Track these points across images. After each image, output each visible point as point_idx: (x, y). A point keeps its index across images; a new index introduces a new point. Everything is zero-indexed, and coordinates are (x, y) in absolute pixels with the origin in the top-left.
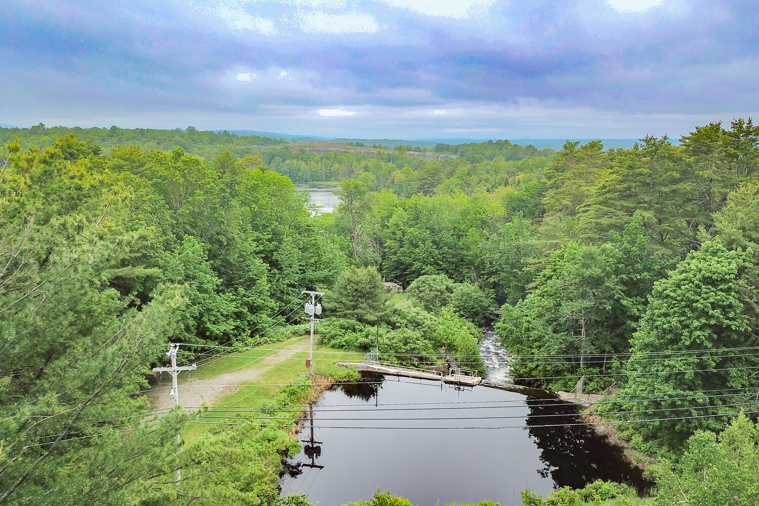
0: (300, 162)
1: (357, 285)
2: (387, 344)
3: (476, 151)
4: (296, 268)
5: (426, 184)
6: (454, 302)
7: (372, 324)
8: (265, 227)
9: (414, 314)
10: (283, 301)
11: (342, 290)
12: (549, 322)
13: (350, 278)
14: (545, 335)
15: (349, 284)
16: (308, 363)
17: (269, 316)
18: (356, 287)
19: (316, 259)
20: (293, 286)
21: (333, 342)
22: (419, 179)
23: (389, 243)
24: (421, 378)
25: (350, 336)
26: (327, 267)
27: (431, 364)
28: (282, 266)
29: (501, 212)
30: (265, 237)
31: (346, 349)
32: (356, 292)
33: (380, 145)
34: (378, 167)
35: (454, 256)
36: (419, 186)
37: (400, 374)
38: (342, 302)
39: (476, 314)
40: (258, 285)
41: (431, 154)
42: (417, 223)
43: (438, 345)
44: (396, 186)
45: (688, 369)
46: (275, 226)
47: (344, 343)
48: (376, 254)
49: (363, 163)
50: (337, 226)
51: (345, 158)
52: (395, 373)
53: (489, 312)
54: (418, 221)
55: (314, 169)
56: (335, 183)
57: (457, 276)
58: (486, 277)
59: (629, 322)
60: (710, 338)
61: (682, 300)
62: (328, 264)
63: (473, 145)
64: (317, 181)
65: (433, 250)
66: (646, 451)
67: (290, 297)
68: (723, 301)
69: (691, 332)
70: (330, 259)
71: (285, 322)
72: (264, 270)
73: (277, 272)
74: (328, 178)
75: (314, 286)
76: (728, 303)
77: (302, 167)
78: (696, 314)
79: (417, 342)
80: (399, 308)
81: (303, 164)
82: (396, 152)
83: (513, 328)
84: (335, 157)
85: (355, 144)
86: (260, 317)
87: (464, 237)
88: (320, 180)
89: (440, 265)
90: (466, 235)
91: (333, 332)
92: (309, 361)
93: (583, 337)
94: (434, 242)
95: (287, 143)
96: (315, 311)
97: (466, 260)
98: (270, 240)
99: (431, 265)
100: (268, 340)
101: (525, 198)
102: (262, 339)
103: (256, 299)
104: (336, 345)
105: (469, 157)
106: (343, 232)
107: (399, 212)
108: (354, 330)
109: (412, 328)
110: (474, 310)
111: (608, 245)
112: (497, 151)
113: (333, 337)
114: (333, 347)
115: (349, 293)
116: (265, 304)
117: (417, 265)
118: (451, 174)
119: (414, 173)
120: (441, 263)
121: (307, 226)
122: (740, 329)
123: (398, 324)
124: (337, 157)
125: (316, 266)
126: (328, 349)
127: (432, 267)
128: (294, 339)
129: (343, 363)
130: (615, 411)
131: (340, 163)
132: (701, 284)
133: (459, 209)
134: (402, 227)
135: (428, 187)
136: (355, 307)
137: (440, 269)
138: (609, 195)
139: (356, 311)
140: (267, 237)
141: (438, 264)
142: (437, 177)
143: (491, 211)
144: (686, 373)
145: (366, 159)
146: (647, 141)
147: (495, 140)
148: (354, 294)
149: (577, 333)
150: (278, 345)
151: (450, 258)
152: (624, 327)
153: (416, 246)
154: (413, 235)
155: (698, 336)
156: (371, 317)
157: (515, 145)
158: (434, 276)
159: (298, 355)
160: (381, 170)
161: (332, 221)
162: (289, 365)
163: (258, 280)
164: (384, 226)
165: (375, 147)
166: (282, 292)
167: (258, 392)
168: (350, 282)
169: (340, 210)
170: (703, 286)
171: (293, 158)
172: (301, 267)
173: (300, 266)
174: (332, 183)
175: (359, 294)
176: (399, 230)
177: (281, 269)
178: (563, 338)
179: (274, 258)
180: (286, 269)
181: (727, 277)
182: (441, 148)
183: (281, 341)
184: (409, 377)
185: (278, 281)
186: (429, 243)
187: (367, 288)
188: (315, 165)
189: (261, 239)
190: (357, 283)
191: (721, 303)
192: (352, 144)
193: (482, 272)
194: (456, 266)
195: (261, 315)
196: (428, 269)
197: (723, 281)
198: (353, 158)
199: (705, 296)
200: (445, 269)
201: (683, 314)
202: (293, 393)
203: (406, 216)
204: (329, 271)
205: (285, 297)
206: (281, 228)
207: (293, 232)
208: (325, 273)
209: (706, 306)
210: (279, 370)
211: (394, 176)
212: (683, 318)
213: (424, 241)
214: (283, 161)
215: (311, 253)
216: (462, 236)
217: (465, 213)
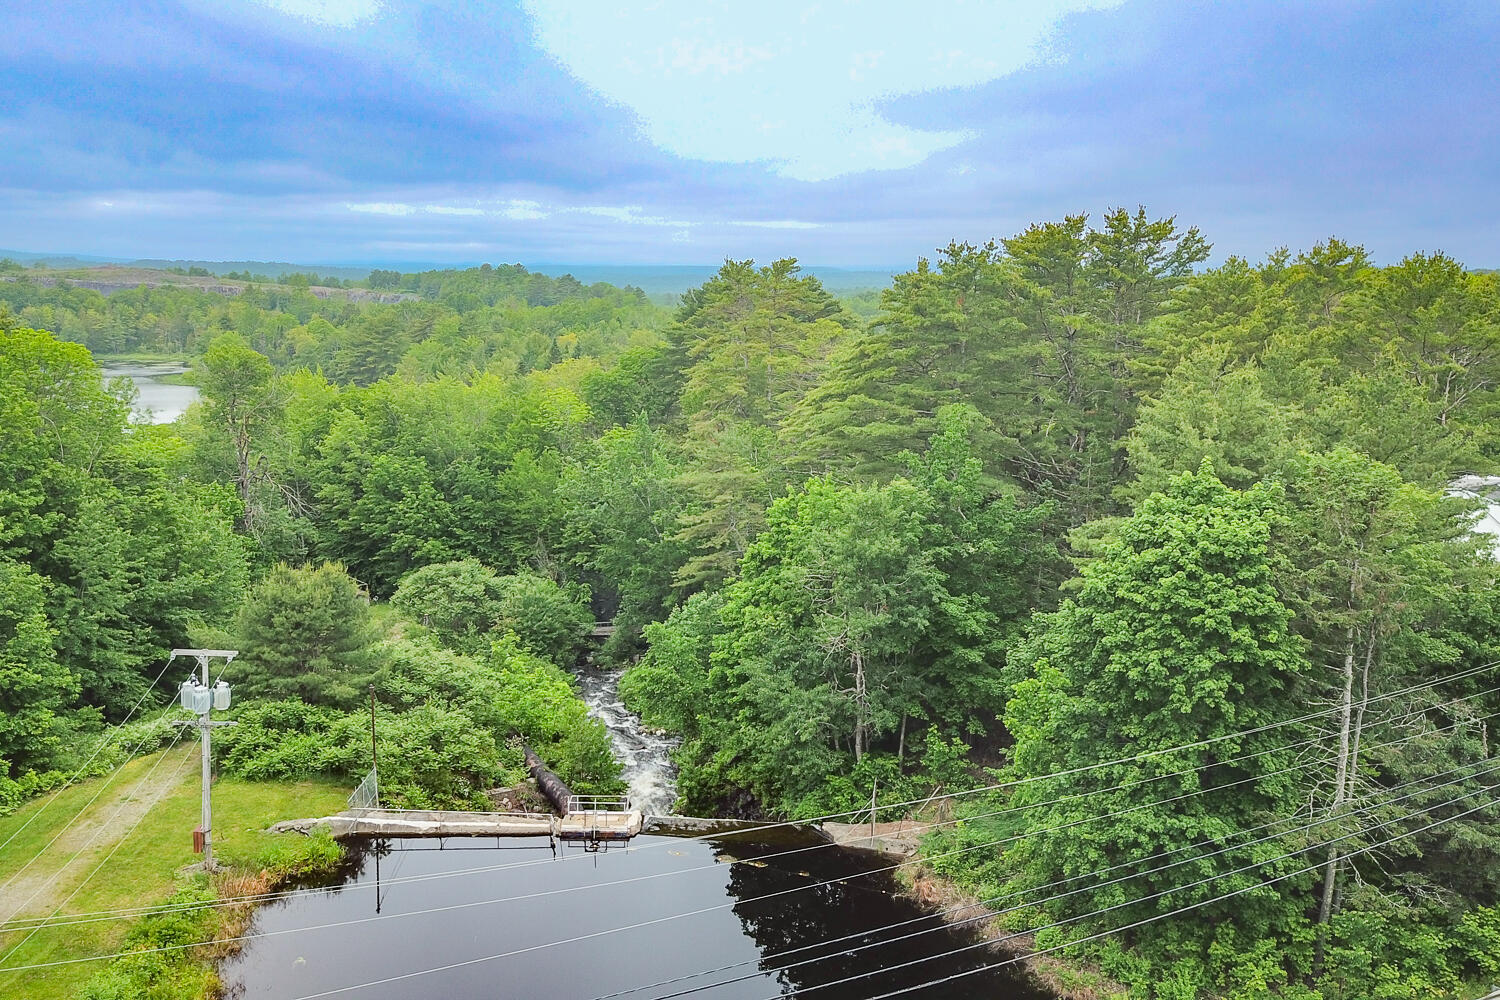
0: (60, 311)
1: (299, 612)
2: (393, 755)
3: (458, 286)
4: (119, 576)
5: (369, 354)
6: (508, 621)
7: (348, 706)
8: (23, 475)
9: (443, 669)
10: (90, 666)
11: (260, 628)
12: (781, 663)
13: (280, 594)
14: (781, 696)
15: (277, 612)
16: (199, 841)
17: (59, 712)
18: (299, 617)
19: (168, 547)
20: (114, 624)
21: (250, 765)
22: (353, 344)
23: (327, 490)
24: (498, 835)
25: (293, 746)
26: (196, 567)
27: (496, 785)
28: (83, 574)
29: (580, 412)
30: (26, 503)
31: (287, 778)
32: (297, 631)
33: (247, 273)
34: (252, 320)
35: (488, 514)
36: (354, 359)
37: (444, 831)
38: (258, 658)
39: (559, 643)
40: (23, 635)
41: (362, 291)
42: (393, 443)
43: (505, 733)
44: (299, 360)
45: (1184, 768)
46: (52, 471)
47: (282, 767)
48: (302, 520)
49: (215, 312)
50: (201, 459)
51: (169, 301)
52: (434, 831)
53: (583, 633)
54: (396, 440)
55: (96, 327)
56: (151, 357)
57: (496, 559)
58: (563, 556)
59: (960, 651)
60: (1232, 694)
61: (1162, 611)
62: (201, 559)
63: (449, 273)
64: (105, 353)
65: (437, 502)
66: (1076, 957)
67: (109, 654)
68: (1254, 608)
69: (1189, 684)
70: (205, 546)
71: (101, 720)
72: (35, 592)
73: (68, 591)
74: (131, 345)
75: (170, 616)
76: (1265, 611)
77: (66, 322)
78: (1197, 640)
79: (464, 737)
80: (403, 656)
81: (69, 315)
82: (288, 289)
83: (675, 676)
84: (147, 300)
85: (188, 271)
86: (34, 719)
87: (507, 470)
88: (111, 350)
89: (458, 538)
90: (510, 468)
91: (248, 739)
92: (203, 835)
93: (859, 689)
94: (437, 485)
95: (20, 269)
96: (213, 700)
97: (516, 523)
98: (41, 510)
99: (436, 537)
100: (63, 777)
101: (626, 382)
102: (46, 778)
103: (18, 674)
104: (259, 772)
105: (452, 298)
106: (217, 473)
107: (346, 422)
108: (301, 726)
109: (441, 702)
110: (554, 635)
111: (901, 484)
112: (502, 287)
113: (248, 753)
114: (251, 778)
115: (277, 633)
116: (47, 681)
117: (402, 539)
118: (422, 334)
119: (337, 331)
120: (459, 532)
121: (137, 466)
122: (1290, 666)
123: (407, 698)
124: (150, 299)
125: (171, 567)
126: (240, 787)
127: (438, 543)
128: (134, 765)
129: (290, 823)
130: (970, 861)
131: (158, 311)
132: (1200, 571)
133: (484, 409)
134: (357, 454)
135: (374, 362)
136: (298, 668)
137: (460, 547)
138: (877, 373)
139: (303, 678)
140: (33, 501)
141: (451, 535)
142: (392, 340)
143: (558, 413)
144: (1182, 777)
145: (219, 302)
146: (954, 253)
147: (495, 264)
148: (294, 635)
149: (848, 683)
150: (93, 789)
151: (478, 518)
152: (947, 661)
153: (398, 497)
154: (388, 472)
155: (1210, 694)
156: (343, 690)
157: (538, 276)
158: (454, 565)
159: (160, 815)
160: (261, 325)
161: (187, 450)
162: (139, 848)
163: (22, 620)
164: (311, 453)
165: (234, 276)
166: (86, 642)
167: (61, 946)
168: (280, 605)
169: (206, 421)
170: (1207, 576)
171: (42, 302)
172: (134, 575)
173: (130, 570)
174: (142, 356)
175: (307, 634)
176: (350, 460)
177: (78, 583)
178: (824, 698)
179: (56, 554)
180: (93, 581)
181: (1254, 551)
182: (381, 279)
183: (100, 776)
184: (469, 835)
185: (74, 613)
186: (426, 488)
187: (327, 616)
188: (98, 316)
189: (17, 508)
190: (299, 608)
191: (1250, 612)
192: (181, 270)
193: (556, 546)
194: (494, 536)
195: (37, 714)
196: (430, 547)
197: (1247, 560)
198: (190, 300)
199: (1214, 598)
200: (470, 544)
201: (1166, 642)
202: (167, 937)
203: (362, 427)
204: (205, 576)
205: (94, 654)
206: (68, 475)
207: (103, 483)
208: (196, 580)
209: (1221, 622)
210: (113, 868)
211: (293, 339)
212: (1168, 652)
213: (414, 483)
214: (18, 310)
215: (155, 534)
216: (503, 468)
217: (502, 420)
